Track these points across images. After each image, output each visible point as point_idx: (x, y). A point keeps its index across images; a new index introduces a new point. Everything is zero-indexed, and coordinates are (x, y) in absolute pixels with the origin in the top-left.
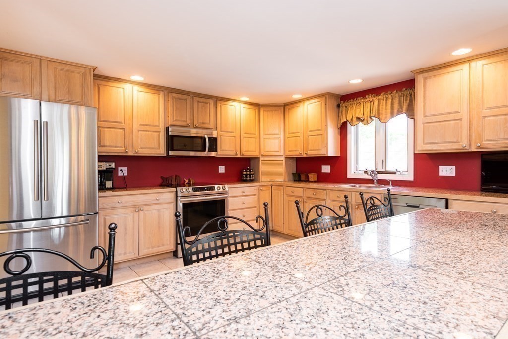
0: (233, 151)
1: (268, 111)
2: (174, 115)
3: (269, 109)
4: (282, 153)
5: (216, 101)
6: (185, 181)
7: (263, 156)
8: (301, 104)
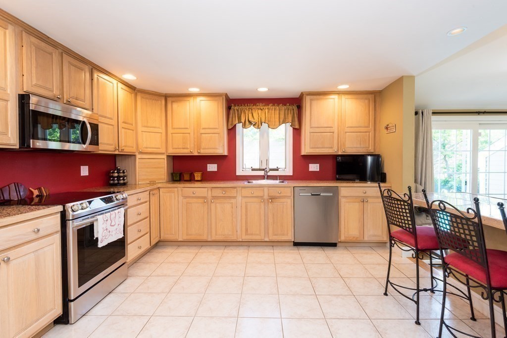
0: (112, 145)
1: (147, 98)
2: (34, 75)
3: (148, 96)
4: (163, 151)
5: (92, 69)
6: (32, 193)
7: (141, 153)
8: (191, 99)
